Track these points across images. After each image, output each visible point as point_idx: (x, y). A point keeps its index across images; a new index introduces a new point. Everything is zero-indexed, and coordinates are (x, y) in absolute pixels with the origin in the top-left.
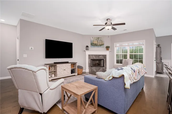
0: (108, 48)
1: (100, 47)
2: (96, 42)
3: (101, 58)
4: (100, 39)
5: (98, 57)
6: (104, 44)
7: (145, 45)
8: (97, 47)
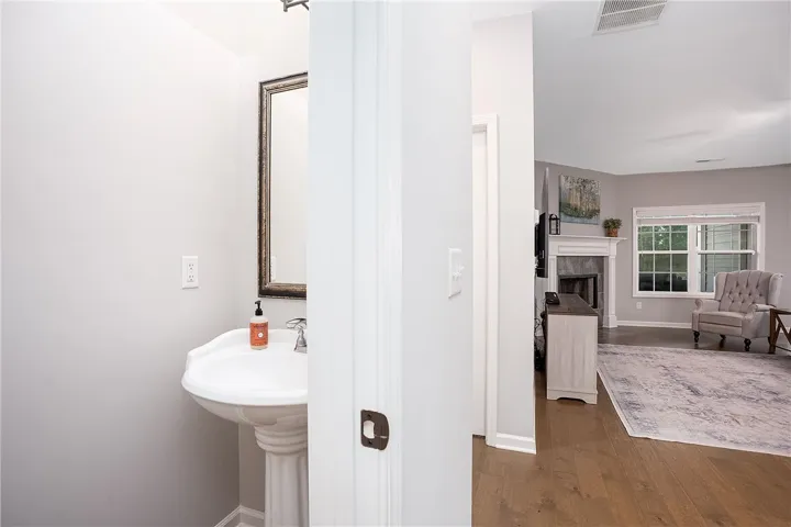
0: (611, 228)
1: (589, 221)
2: (575, 201)
3: (590, 269)
4: (588, 186)
5: (582, 265)
6: (599, 211)
7: (763, 219)
8: (578, 220)
